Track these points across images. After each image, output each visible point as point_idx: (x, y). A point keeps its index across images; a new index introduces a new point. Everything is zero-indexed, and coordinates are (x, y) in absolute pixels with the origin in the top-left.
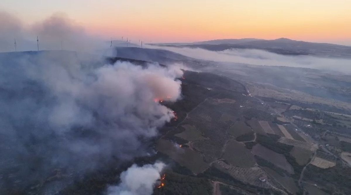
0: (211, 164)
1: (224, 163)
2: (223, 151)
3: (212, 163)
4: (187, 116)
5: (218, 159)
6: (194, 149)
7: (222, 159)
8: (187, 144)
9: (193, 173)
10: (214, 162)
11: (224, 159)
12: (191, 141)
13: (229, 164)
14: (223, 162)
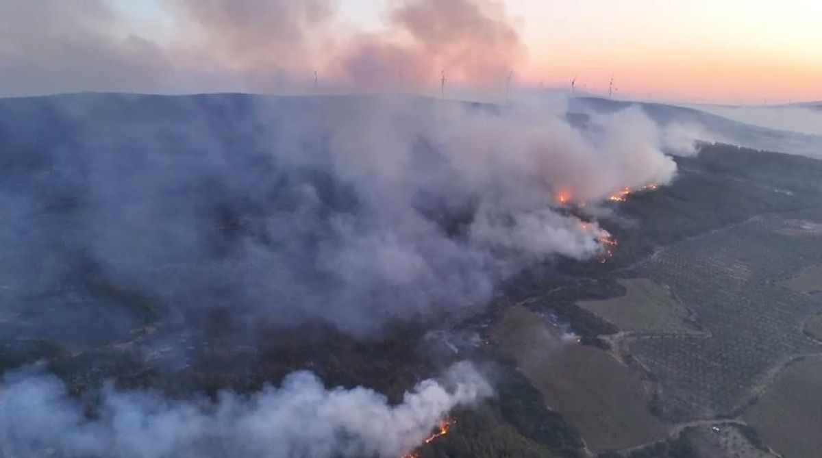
0: (675, 431)
1: (741, 439)
2: (757, 390)
3: (680, 427)
4: (655, 256)
5: (718, 417)
6: (628, 358)
7: (738, 421)
8: (606, 338)
9: (582, 445)
10: (693, 424)
11: (743, 423)
12: (628, 333)
13: (767, 451)
14: (738, 436)
